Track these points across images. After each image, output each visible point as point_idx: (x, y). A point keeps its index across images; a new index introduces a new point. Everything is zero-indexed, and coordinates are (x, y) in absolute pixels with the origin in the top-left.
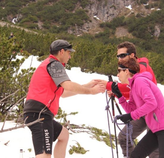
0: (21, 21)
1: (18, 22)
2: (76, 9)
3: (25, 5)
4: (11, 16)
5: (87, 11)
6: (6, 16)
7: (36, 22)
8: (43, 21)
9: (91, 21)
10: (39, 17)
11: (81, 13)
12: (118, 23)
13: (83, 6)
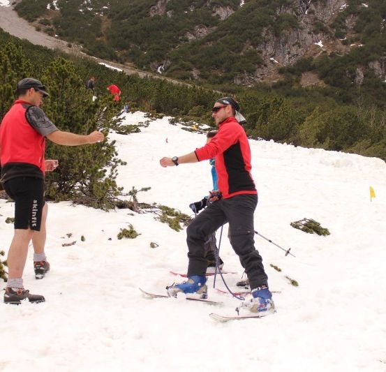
0: (170, 70)
1: (166, 70)
2: (244, 50)
3: (174, 47)
4: (155, 64)
5: (261, 52)
6: (148, 63)
7: (191, 70)
8: (200, 68)
9: (266, 66)
10: (194, 63)
11: (251, 55)
12: (304, 66)
13: (255, 45)
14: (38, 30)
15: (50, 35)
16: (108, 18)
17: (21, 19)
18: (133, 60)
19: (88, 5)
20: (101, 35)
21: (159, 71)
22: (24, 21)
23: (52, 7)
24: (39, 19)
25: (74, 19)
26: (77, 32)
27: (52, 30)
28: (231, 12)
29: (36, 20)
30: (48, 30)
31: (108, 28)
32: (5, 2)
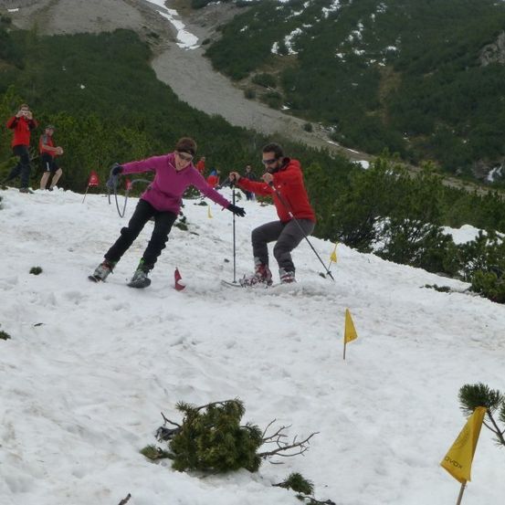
1: (503, 177)
4: (483, 164)
6: (468, 162)
14: (249, 96)
15: (272, 106)
16: (396, 70)
17: (219, 73)
18: (438, 157)
19: (357, 43)
20: (377, 106)
21: (490, 178)
22: (224, 77)
23: (283, 50)
24: (253, 75)
25: (323, 74)
26: (327, 100)
27: (277, 96)
29: (247, 76)
30: (270, 96)
31: (392, 91)
32: (188, 39)
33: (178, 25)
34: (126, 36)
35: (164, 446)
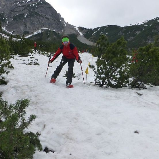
14: (89, 41)
15: (92, 42)
16: (108, 36)
17: (85, 38)
19: (102, 33)
23: (93, 35)
24: (90, 38)
28: (140, 32)
32: (81, 34)
33: (80, 32)
34: (74, 34)
35: (65, 76)
